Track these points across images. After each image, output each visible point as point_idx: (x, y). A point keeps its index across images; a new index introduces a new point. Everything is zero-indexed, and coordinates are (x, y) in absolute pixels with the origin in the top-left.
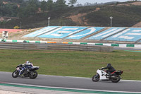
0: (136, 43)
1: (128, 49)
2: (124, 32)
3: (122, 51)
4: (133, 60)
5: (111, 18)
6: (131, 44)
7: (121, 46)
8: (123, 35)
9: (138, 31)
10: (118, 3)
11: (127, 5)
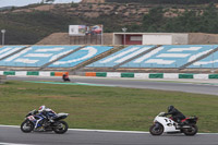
0: (42, 69)
1: (29, 79)
2: (22, 52)
3: (20, 82)
4: (37, 96)
5: (3, 31)
6: (33, 71)
7: (18, 74)
8: (21, 57)
9: (45, 50)
10: (13, 8)
11: (29, 11)
